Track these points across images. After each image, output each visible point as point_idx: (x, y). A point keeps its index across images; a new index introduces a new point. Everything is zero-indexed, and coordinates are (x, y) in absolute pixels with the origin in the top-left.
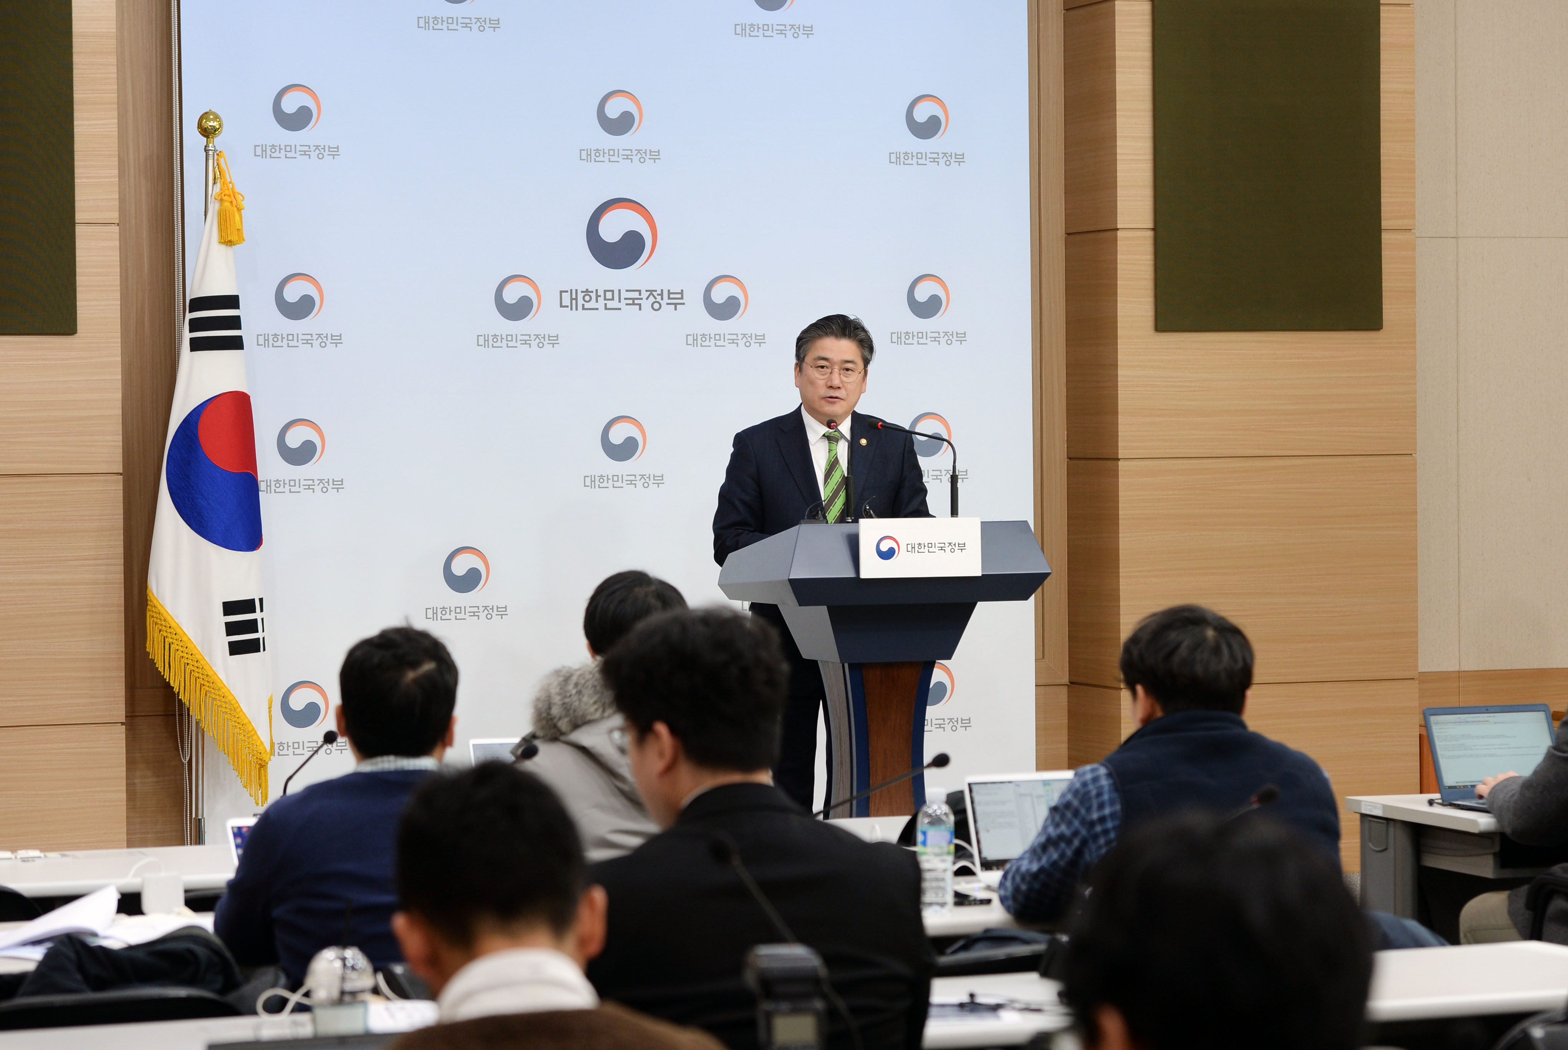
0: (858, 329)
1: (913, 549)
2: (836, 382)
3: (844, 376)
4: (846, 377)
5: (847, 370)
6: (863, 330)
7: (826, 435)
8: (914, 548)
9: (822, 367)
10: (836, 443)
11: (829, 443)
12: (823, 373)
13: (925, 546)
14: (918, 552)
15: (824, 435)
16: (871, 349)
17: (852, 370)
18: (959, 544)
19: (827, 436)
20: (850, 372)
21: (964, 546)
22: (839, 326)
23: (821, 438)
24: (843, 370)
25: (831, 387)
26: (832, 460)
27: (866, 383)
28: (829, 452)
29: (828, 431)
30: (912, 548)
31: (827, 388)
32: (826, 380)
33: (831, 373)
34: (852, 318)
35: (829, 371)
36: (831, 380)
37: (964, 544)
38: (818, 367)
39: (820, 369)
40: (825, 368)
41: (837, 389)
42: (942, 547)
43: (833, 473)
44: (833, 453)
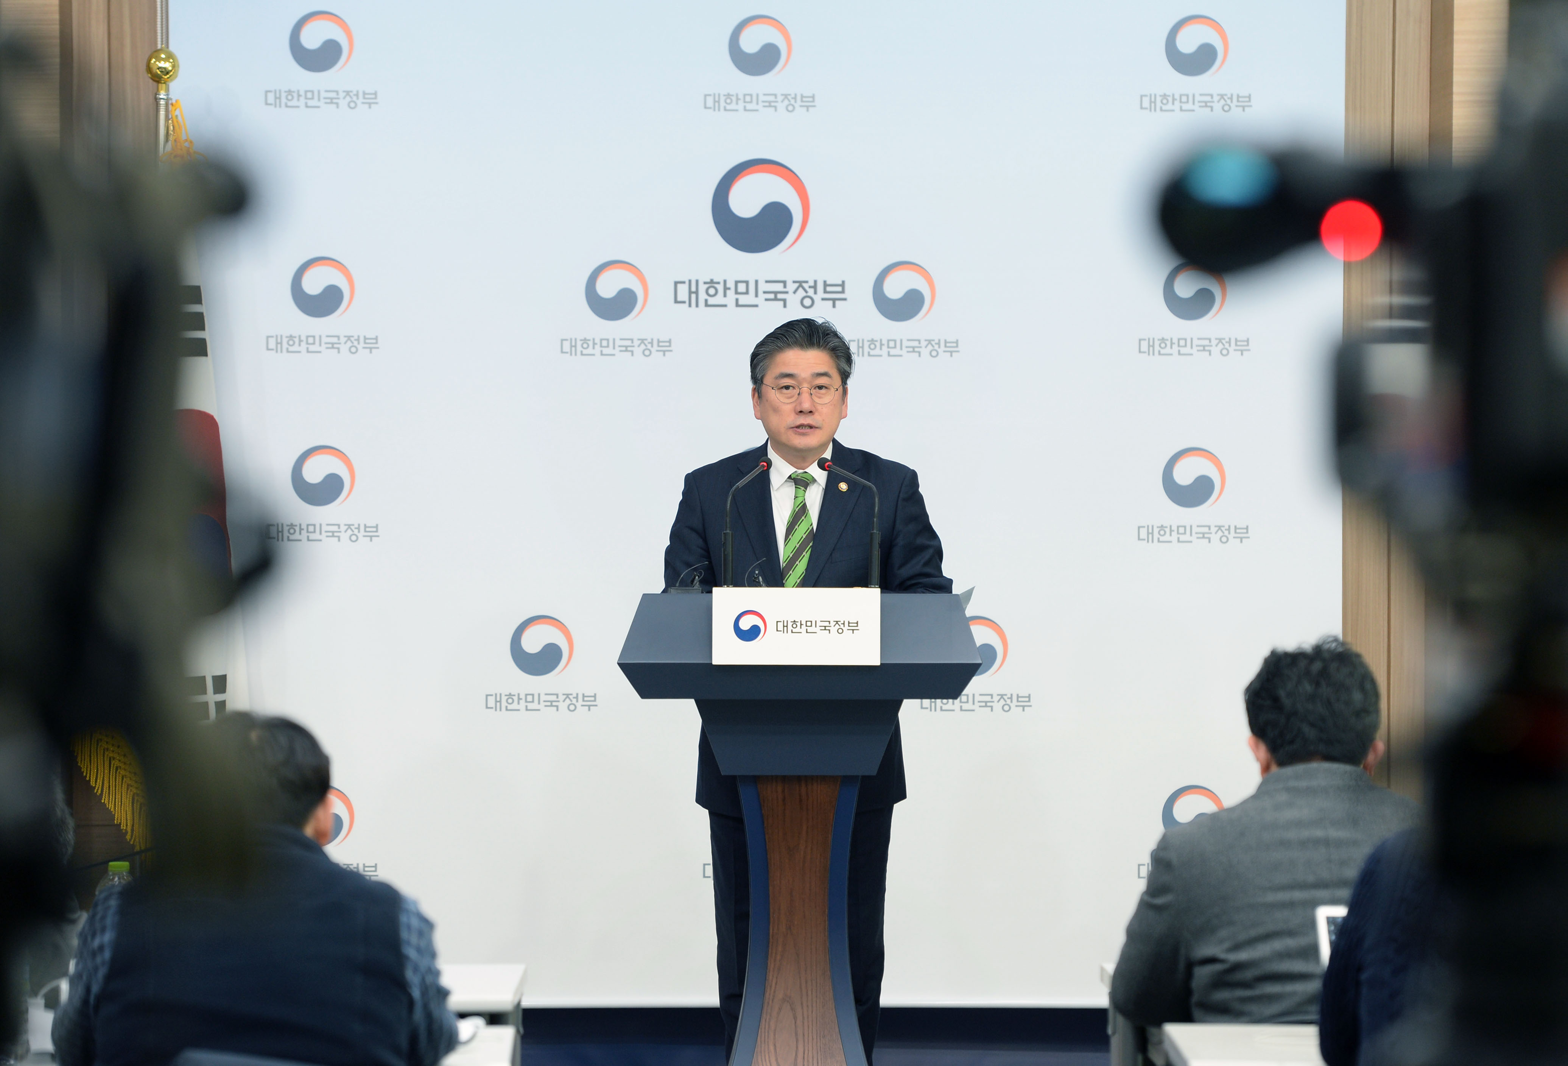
0: (828, 334)
1: (785, 628)
2: (806, 406)
3: (815, 395)
4: (820, 398)
5: (820, 387)
6: (836, 335)
7: (793, 476)
8: (787, 626)
9: (787, 387)
10: (803, 488)
11: (796, 487)
12: (789, 395)
13: (801, 625)
14: (792, 632)
15: (790, 477)
16: (849, 360)
17: (826, 388)
18: (849, 623)
19: (794, 478)
20: (823, 391)
21: (857, 626)
22: (804, 332)
23: (786, 481)
24: (815, 388)
25: (801, 412)
26: (797, 510)
27: (847, 406)
28: (794, 499)
29: (796, 472)
30: (784, 626)
31: (797, 414)
32: (794, 405)
33: (799, 394)
34: (820, 321)
35: (797, 391)
36: (801, 403)
37: (857, 623)
38: (782, 388)
39: (784, 391)
40: (791, 388)
41: (809, 414)
42: (825, 627)
43: (796, 527)
44: (800, 500)
